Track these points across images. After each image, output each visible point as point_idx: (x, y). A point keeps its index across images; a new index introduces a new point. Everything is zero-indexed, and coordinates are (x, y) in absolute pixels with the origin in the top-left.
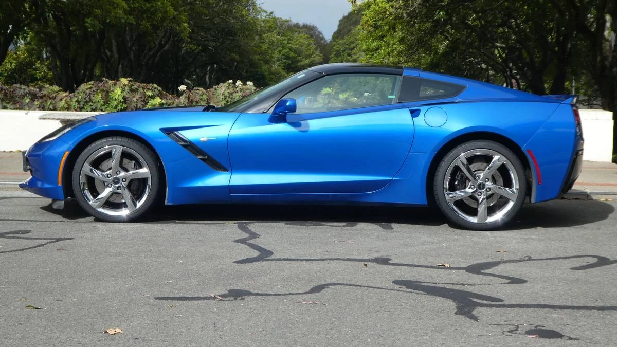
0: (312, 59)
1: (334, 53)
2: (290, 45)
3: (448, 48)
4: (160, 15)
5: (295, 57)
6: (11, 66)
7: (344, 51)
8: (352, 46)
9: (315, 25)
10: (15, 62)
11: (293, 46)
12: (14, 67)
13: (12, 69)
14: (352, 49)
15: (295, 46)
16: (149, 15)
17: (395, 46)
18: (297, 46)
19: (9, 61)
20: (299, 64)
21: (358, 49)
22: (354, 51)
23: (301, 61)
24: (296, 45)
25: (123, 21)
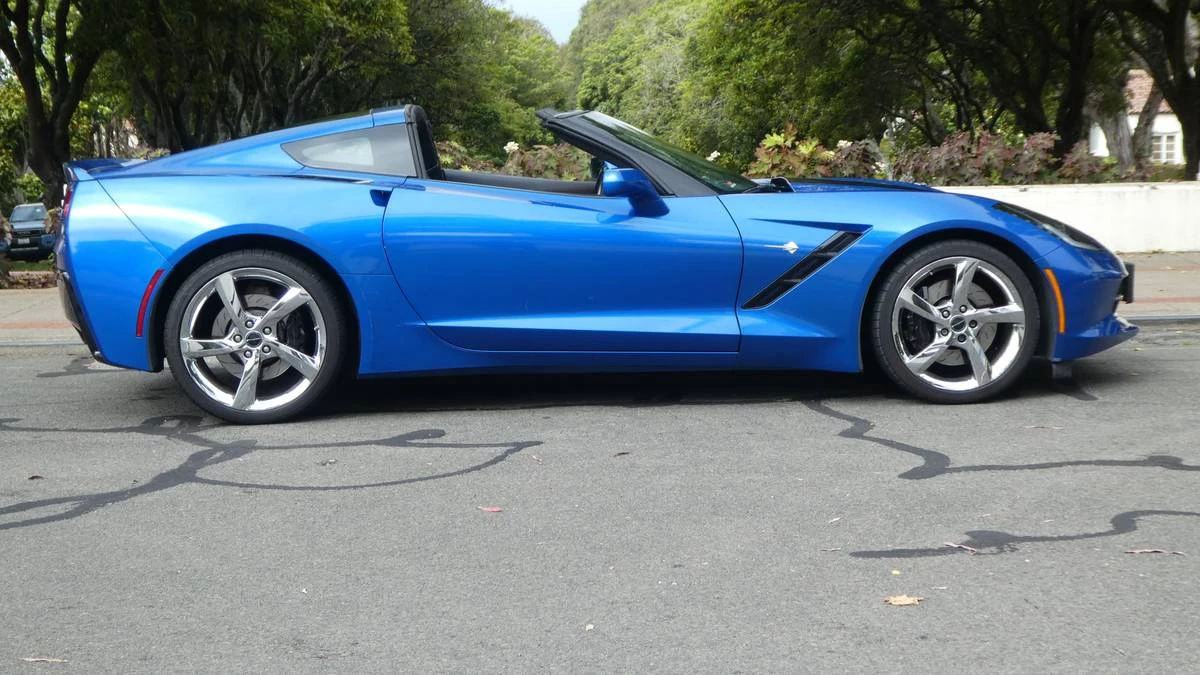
0: (554, 82)
1: (590, 68)
2: (513, 57)
3: (856, 53)
4: (382, 12)
5: (522, 80)
6: (10, 115)
7: (607, 64)
8: (622, 54)
9: (536, 19)
10: (17, 107)
11: (519, 59)
12: (16, 117)
13: (13, 121)
14: (622, 60)
15: (523, 59)
16: (362, 13)
17: (780, 53)
18: (527, 58)
19: (7, 107)
20: (533, 90)
21: (635, 59)
22: (628, 63)
23: (535, 86)
24: (525, 56)
25: (332, 25)
